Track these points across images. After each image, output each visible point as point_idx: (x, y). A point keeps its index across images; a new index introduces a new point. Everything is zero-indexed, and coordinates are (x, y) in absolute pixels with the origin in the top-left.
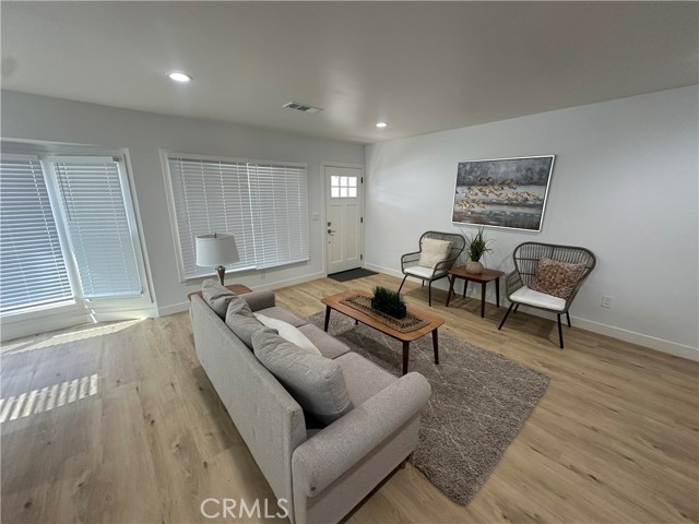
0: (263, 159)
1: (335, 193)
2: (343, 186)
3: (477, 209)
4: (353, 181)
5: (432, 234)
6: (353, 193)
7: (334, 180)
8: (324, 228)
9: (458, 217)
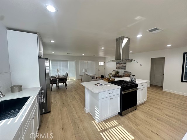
0: (89, 60)
1: (100, 65)
2: (101, 64)
3: (119, 67)
4: (103, 63)
5: (114, 71)
6: (103, 65)
7: (100, 63)
8: (98, 70)
9: (117, 68)
